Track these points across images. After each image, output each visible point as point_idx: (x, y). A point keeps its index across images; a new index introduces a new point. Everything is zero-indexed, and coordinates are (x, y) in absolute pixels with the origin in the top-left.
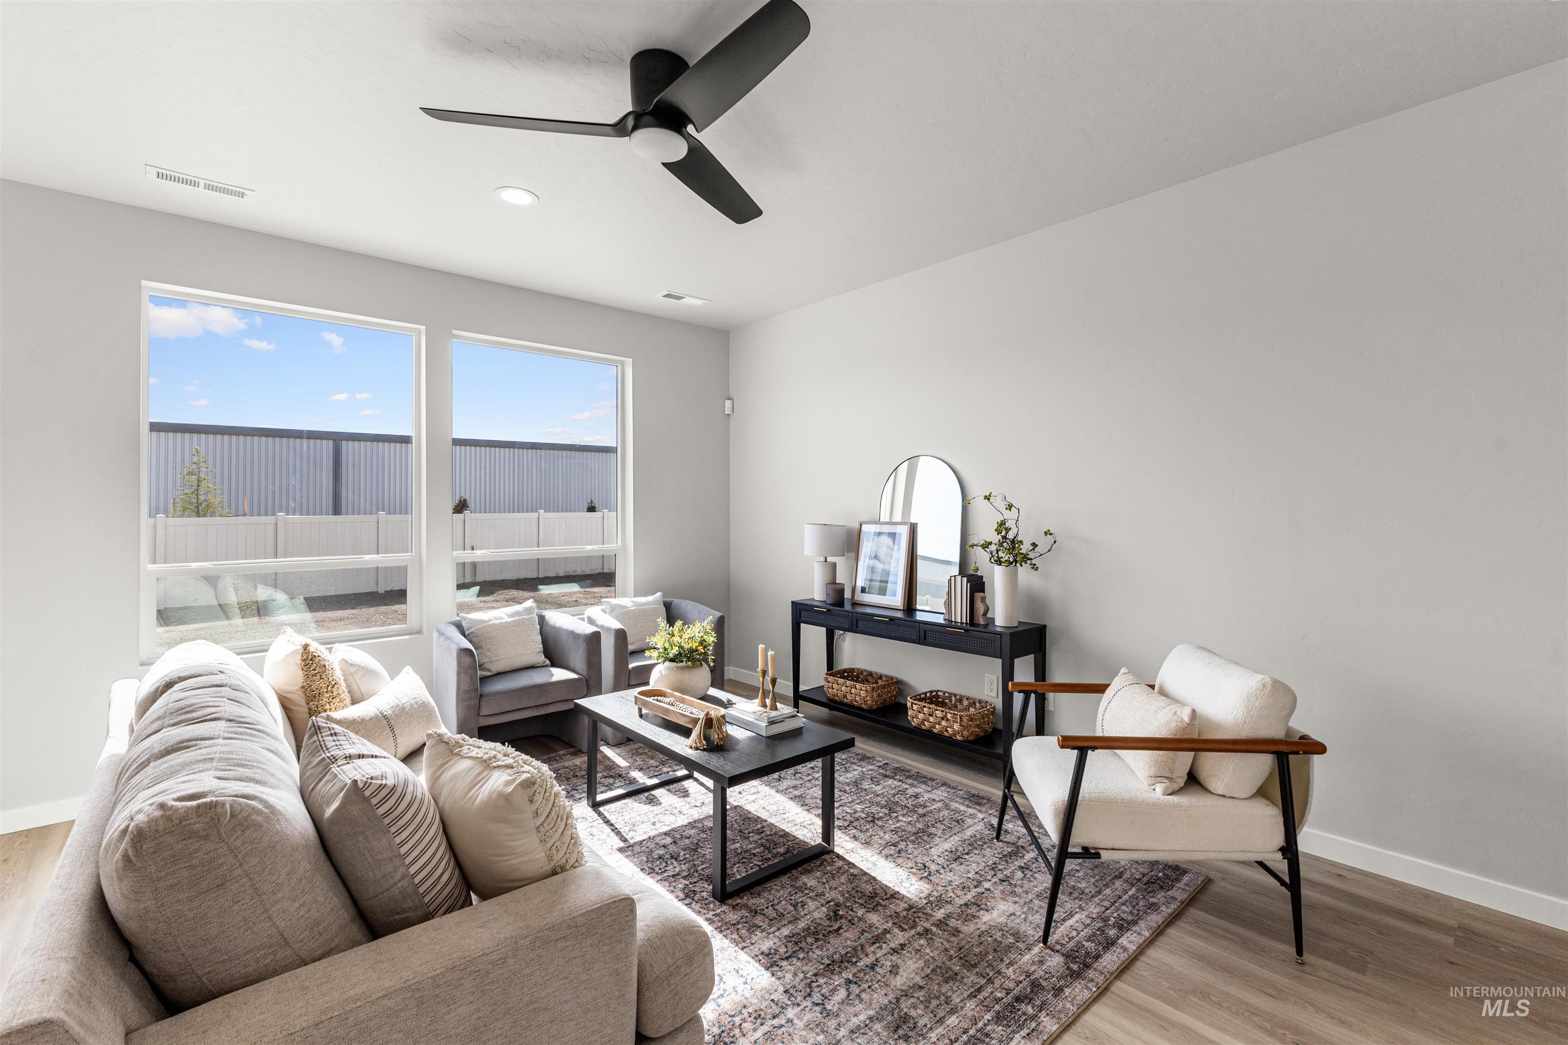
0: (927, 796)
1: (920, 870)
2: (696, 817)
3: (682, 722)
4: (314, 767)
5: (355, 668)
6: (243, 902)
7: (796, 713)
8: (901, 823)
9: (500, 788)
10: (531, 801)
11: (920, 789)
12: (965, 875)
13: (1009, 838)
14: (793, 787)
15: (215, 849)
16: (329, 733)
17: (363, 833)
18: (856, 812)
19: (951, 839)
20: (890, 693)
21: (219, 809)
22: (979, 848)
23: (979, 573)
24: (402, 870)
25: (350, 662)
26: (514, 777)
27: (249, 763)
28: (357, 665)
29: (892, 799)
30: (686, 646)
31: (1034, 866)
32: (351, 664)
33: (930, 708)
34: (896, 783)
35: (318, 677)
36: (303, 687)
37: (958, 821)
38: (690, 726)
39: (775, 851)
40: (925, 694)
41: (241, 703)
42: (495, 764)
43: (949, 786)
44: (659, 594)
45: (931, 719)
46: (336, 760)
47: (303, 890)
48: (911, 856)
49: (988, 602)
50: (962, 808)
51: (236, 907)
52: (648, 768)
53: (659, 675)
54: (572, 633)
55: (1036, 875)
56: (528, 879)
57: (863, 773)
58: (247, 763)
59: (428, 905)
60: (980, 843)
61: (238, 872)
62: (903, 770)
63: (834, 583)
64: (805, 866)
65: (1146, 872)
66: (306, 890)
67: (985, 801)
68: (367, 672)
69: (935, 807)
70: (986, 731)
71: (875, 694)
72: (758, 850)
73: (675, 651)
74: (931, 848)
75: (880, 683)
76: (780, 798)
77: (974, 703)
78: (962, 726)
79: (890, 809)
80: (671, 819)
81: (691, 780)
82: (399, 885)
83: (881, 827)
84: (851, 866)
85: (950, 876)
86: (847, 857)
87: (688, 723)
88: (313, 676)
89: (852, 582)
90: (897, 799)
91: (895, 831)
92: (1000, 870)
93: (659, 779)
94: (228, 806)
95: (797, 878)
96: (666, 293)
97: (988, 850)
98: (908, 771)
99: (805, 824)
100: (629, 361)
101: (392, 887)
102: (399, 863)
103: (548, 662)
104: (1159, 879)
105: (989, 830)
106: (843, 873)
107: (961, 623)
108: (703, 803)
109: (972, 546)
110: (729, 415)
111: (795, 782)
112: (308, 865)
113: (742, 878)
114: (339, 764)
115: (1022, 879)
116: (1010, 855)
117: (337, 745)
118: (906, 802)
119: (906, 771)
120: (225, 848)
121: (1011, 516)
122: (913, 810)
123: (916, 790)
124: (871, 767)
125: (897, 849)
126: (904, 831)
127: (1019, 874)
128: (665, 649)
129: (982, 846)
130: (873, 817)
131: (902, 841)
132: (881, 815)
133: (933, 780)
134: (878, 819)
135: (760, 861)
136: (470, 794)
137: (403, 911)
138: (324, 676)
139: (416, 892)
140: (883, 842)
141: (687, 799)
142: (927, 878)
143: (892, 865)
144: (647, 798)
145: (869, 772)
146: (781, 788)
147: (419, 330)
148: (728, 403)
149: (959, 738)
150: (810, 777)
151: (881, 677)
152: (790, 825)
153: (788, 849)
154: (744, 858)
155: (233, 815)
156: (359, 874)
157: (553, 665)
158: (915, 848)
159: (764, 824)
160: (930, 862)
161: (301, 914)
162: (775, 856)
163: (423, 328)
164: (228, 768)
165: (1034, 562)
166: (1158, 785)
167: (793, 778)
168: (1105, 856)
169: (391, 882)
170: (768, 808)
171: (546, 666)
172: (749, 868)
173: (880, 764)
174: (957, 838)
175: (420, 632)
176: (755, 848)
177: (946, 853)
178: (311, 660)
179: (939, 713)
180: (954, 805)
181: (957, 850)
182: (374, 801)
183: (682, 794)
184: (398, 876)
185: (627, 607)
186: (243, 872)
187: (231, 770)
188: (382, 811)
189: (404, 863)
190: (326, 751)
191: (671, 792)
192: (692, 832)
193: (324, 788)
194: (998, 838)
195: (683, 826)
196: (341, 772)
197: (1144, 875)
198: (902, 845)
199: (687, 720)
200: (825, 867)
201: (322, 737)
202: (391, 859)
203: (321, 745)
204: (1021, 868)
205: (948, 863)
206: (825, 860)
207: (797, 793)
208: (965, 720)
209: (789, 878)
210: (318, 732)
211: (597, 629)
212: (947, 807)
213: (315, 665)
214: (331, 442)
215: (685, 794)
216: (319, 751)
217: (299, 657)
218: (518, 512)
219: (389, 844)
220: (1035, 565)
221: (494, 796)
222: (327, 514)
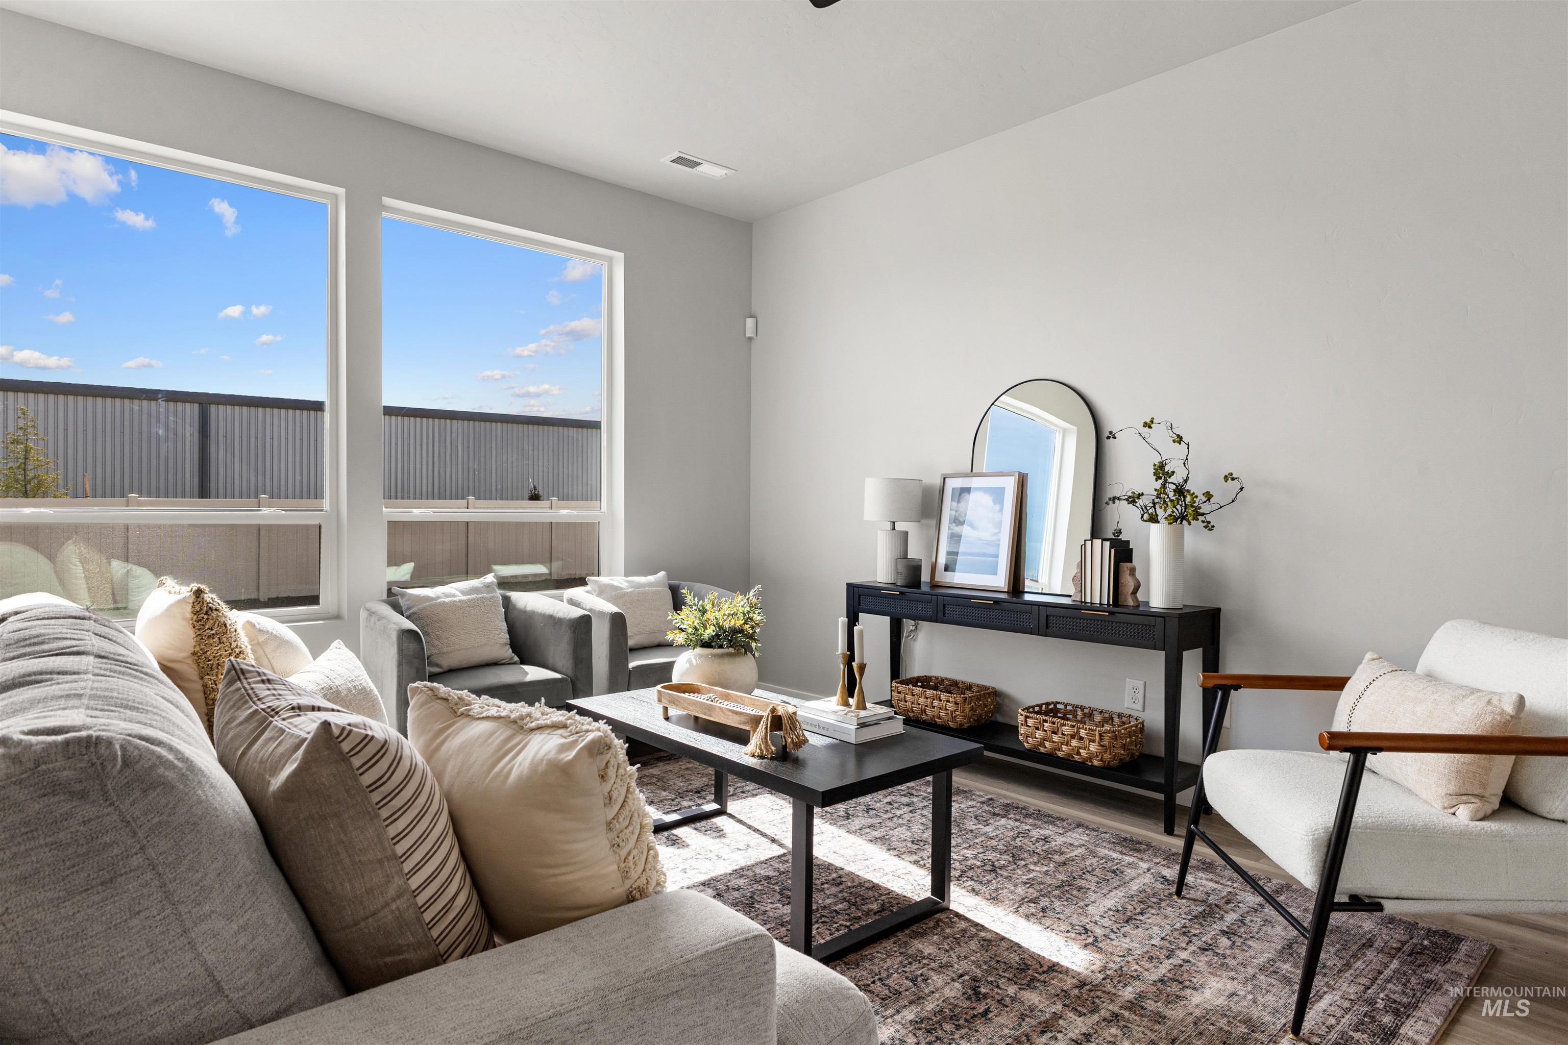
0: (1060, 840)
1: (1080, 934)
2: (743, 863)
3: (732, 722)
4: (241, 724)
5: (265, 637)
6: (147, 913)
7: (893, 714)
8: (1034, 874)
9: (552, 755)
10: (603, 777)
11: (1049, 831)
12: (1147, 942)
13: (1192, 894)
14: (869, 827)
15: (98, 817)
16: (259, 679)
17: (336, 815)
18: (966, 859)
19: (1112, 894)
20: (986, 706)
21: (103, 750)
22: (1155, 906)
23: (1123, 537)
24: (398, 881)
25: (258, 626)
26: (570, 739)
27: (140, 706)
28: (268, 632)
29: (1013, 843)
30: (726, 625)
31: (1242, 930)
32: (259, 630)
33: (1054, 723)
34: (1011, 822)
35: (216, 639)
36: (194, 654)
37: (1114, 872)
38: (747, 728)
39: (865, 908)
40: (1040, 706)
41: (115, 642)
42: (533, 725)
43: (1087, 828)
44: (662, 574)
45: (1055, 738)
46: (277, 713)
47: (244, 904)
48: (1061, 916)
49: (1138, 575)
50: (1115, 855)
51: (135, 922)
52: (662, 801)
53: (687, 665)
54: (551, 618)
55: (1250, 943)
56: (589, 907)
57: (962, 810)
58: (136, 705)
59: (437, 942)
60: (1154, 900)
61: (135, 861)
62: (1017, 808)
63: (905, 556)
64: (914, 928)
65: (1404, 938)
66: (248, 905)
67: (1144, 847)
68: (281, 643)
69: (1075, 853)
70: (1133, 754)
71: (967, 708)
72: (840, 906)
73: (710, 631)
74: (1087, 906)
75: (968, 694)
76: (852, 838)
77: (1112, 719)
78: (1102, 746)
79: (1014, 856)
80: (707, 865)
81: (724, 817)
82: (394, 906)
83: (1008, 878)
84: (980, 928)
85: (1125, 943)
86: (969, 915)
87: (744, 723)
88: (209, 637)
89: (931, 557)
90: (1019, 844)
91: (1029, 883)
92: (1195, 935)
93: (679, 814)
94: (118, 747)
95: (906, 943)
96: (675, 155)
97: (1170, 909)
98: (1024, 808)
99: (899, 873)
100: (619, 256)
101: (383, 908)
102: (393, 870)
103: (516, 659)
104: (1425, 948)
105: (1162, 883)
106: (972, 937)
107: (1101, 604)
108: (748, 846)
109: (1114, 499)
110: (750, 339)
111: (870, 820)
112: (248, 863)
113: (827, 942)
114: (284, 716)
115: (1231, 948)
116: (1203, 915)
117: (274, 695)
118: (1033, 846)
119: (1022, 809)
120: (115, 817)
121: (1173, 454)
122: (1047, 856)
123: (1042, 832)
124: (970, 803)
125: (1039, 907)
126: (1041, 883)
127: (1224, 942)
128: (696, 629)
129: (1159, 904)
130: (993, 866)
131: (1043, 896)
132: (1002, 862)
133: (1063, 820)
134: (1000, 868)
135: (847, 920)
136: (497, 769)
137: (399, 951)
138: (224, 640)
139: (419, 920)
140: (1018, 898)
141: (723, 840)
142: (1094, 944)
143: (1038, 927)
144: (667, 838)
145: (971, 810)
146: (853, 828)
147: (336, 196)
148: (750, 322)
149: (1096, 763)
150: (890, 815)
151: (970, 687)
152: (878, 874)
153: (883, 905)
154: (823, 916)
155: (126, 763)
156: (329, 886)
157: (523, 662)
158: (1064, 906)
159: (841, 872)
160: (1092, 924)
161: (242, 942)
162: (867, 914)
163: (341, 191)
164: (106, 707)
165: (1208, 518)
166: (1462, 807)
167: (866, 815)
168: (1390, 907)
169: (381, 901)
170: (842, 852)
171: (515, 663)
172: (833, 930)
173: (983, 799)
174: (1120, 893)
175: (338, 617)
176: (836, 904)
177: (1111, 913)
178: (206, 613)
179: (1067, 730)
180: (1102, 852)
181: (1125, 909)
182: (357, 762)
183: (715, 834)
184: (392, 891)
185: (621, 588)
186: (147, 862)
187: (112, 711)
188: (367, 779)
189: (401, 870)
190: (258, 703)
191: (700, 831)
192: (741, 882)
193: (263, 748)
194: (1179, 893)
195: (726, 874)
196: (290, 726)
197: (1403, 943)
198: (1045, 902)
199: (743, 719)
200: (943, 930)
201: (249, 684)
202: (380, 862)
203: (249, 695)
204: (1224, 933)
205: (1118, 925)
206: (941, 920)
207: (877, 834)
208: (1107, 737)
209: (894, 943)
210: (242, 677)
211: (587, 613)
212: (1093, 854)
213: (212, 622)
214: (196, 406)
215: (720, 833)
216: (246, 702)
217: (189, 608)
218: (439, 499)
219: (378, 836)
220: (1209, 522)
221: (541, 768)
222: (192, 497)
